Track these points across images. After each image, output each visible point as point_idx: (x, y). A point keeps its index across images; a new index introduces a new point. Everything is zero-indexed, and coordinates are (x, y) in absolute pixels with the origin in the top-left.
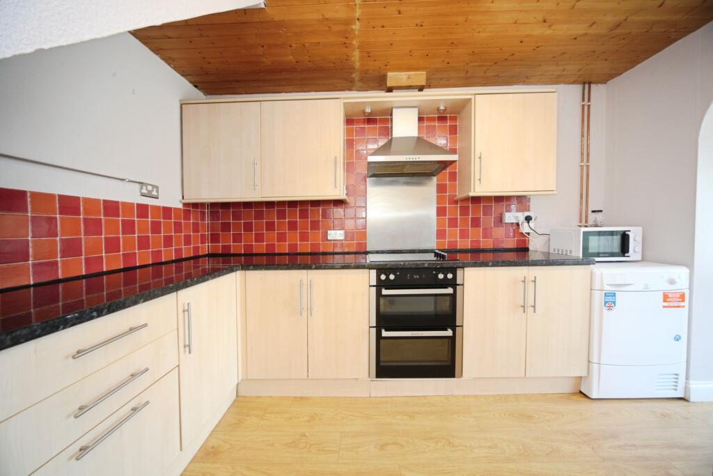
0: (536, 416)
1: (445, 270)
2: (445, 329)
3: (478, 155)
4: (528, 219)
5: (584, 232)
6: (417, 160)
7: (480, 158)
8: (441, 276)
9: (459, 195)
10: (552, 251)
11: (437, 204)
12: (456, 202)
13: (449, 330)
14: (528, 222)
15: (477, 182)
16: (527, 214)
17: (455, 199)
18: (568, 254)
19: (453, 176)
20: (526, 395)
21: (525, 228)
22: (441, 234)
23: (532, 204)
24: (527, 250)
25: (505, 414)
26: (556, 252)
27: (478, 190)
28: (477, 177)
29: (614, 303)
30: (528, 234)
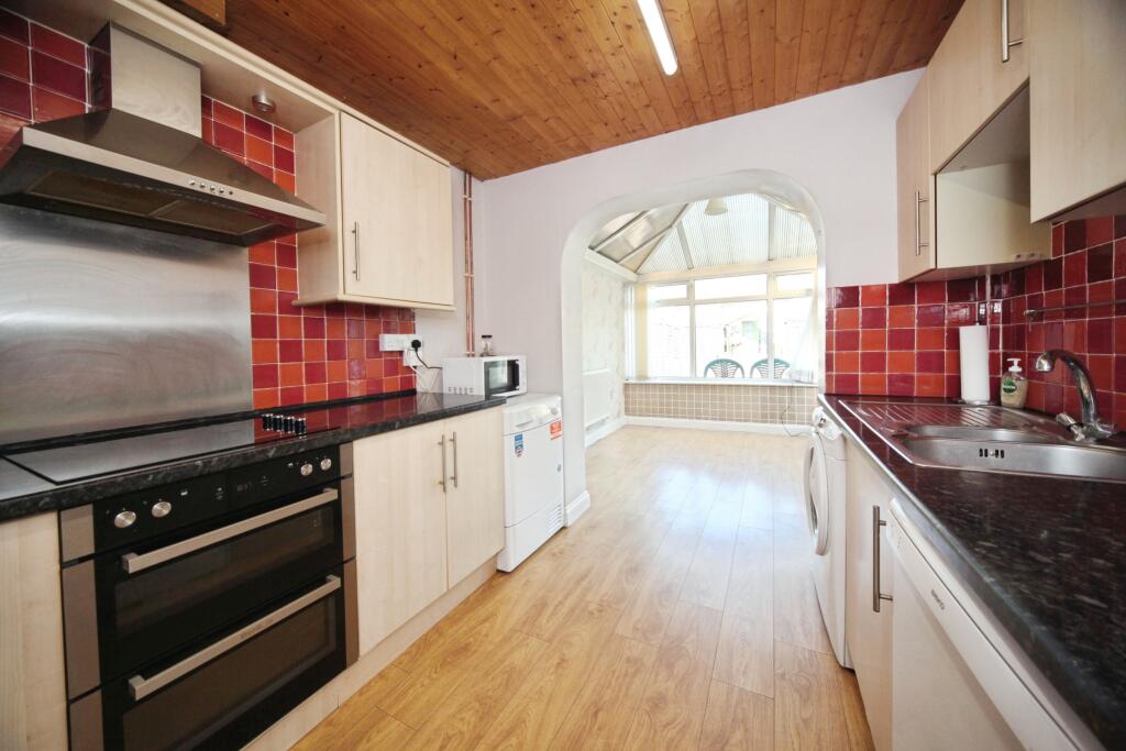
0: (472, 639)
1: (314, 456)
2: (323, 581)
3: (349, 226)
4: (416, 345)
5: (486, 364)
6: (226, 196)
7: (355, 232)
8: (307, 470)
9: (305, 295)
10: (445, 391)
11: (253, 309)
12: (297, 309)
13: (331, 577)
14: (416, 351)
15: (350, 277)
16: (413, 337)
17: (294, 303)
18: (468, 392)
19: (288, 256)
20: (447, 618)
21: (410, 359)
22: (263, 376)
23: (419, 323)
24: (414, 392)
25: (436, 672)
26: (453, 392)
27: (353, 291)
28: (350, 266)
29: (521, 446)
30: (415, 367)
